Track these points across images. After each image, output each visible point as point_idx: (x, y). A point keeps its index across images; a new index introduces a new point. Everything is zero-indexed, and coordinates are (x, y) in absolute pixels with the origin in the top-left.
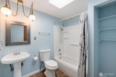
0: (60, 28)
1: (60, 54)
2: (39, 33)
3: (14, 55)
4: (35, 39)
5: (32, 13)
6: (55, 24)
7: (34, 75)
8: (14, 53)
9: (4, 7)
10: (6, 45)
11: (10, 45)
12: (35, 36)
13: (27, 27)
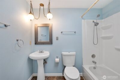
0: (93, 21)
1: (93, 62)
2: (62, 33)
3: (39, 52)
4: (57, 39)
5: (50, 12)
6: (83, 19)
7: (56, 77)
8: (40, 51)
9: (29, 13)
10: (35, 44)
11: (37, 44)
12: (58, 36)
13: (49, 27)
